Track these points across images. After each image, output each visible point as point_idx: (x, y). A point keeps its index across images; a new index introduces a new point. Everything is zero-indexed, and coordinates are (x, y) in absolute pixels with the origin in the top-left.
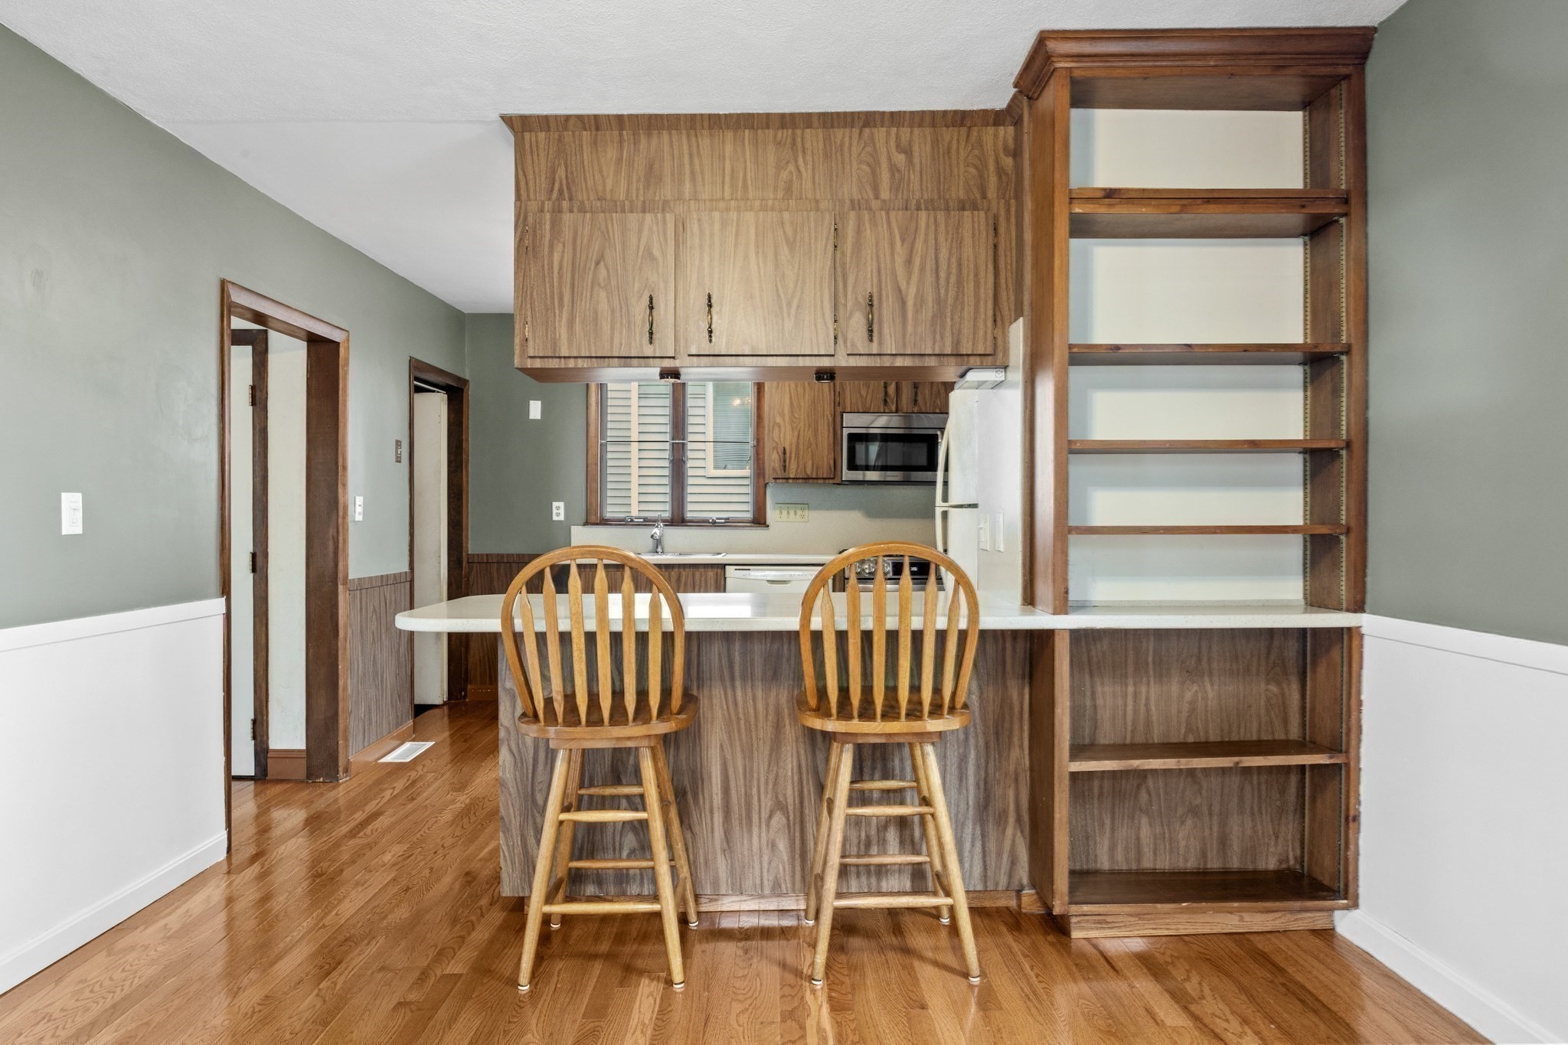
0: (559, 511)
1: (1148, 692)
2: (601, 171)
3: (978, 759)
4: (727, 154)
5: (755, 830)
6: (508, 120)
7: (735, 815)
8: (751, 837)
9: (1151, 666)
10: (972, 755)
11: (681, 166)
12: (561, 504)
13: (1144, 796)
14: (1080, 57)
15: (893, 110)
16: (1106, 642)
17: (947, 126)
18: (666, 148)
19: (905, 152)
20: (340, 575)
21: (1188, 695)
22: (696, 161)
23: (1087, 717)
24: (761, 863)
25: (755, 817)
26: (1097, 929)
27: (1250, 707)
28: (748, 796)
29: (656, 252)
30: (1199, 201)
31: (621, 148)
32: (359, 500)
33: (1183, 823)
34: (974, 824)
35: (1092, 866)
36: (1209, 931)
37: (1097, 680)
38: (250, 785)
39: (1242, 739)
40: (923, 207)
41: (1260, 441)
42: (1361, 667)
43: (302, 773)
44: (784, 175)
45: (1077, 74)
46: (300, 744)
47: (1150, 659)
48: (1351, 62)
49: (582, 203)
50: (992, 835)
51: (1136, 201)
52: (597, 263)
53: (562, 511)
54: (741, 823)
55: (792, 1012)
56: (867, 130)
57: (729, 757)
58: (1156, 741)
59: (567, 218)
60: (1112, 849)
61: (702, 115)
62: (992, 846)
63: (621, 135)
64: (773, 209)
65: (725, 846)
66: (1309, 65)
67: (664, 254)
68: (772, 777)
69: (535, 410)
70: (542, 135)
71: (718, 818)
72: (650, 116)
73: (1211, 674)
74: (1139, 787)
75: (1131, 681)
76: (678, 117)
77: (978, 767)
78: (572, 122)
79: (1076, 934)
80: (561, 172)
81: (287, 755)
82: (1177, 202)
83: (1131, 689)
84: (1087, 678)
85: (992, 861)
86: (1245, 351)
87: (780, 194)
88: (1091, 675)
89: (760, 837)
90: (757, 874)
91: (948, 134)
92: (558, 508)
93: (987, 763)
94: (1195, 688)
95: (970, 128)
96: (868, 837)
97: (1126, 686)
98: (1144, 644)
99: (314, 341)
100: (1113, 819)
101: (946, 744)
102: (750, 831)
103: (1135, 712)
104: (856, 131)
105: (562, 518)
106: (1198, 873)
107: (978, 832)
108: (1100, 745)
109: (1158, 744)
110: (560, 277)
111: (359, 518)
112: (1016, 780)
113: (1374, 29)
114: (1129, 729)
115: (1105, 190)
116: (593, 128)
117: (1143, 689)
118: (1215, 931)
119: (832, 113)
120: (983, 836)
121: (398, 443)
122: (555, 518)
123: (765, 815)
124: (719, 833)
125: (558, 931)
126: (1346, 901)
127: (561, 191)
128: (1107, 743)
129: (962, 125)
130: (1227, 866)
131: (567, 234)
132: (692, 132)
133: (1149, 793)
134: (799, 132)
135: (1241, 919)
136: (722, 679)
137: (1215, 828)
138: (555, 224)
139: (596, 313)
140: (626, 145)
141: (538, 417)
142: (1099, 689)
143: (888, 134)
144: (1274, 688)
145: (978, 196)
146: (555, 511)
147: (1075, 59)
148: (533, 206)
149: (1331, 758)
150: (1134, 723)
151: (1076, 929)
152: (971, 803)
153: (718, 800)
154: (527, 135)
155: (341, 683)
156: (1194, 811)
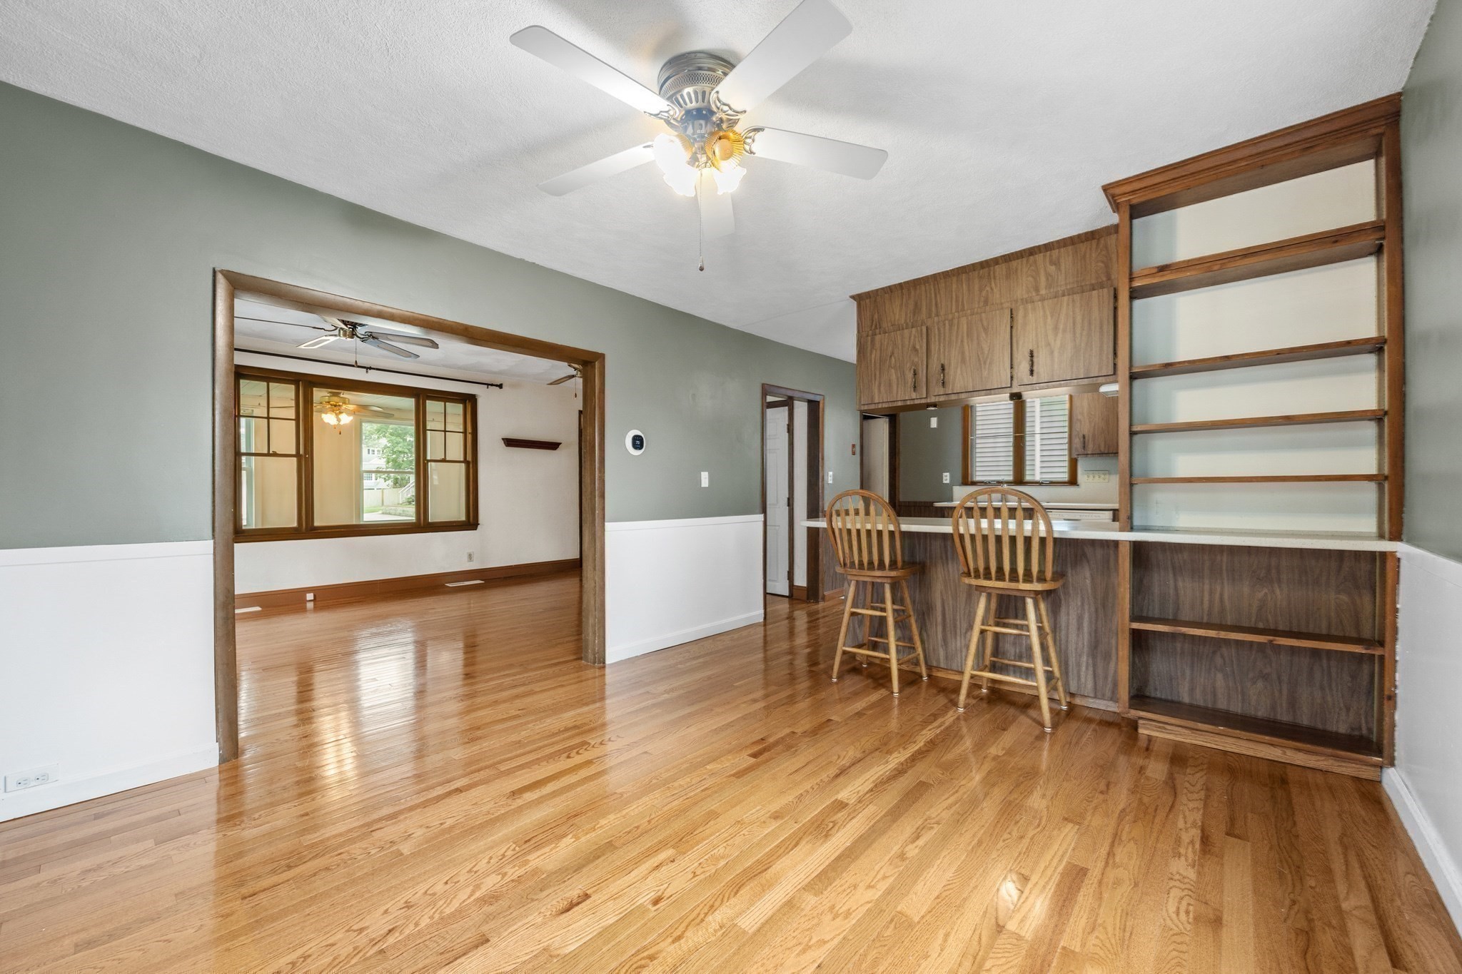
0: (947, 478)
1: (1222, 589)
2: (893, 311)
3: (1090, 619)
4: (954, 290)
5: (958, 638)
6: (853, 297)
7: (948, 629)
8: (956, 641)
9: (1224, 572)
10: (1086, 616)
11: (931, 300)
12: (948, 474)
13: (1219, 661)
14: (1133, 192)
15: (1045, 243)
16: (1186, 555)
17: (1082, 242)
18: (923, 293)
19: (1055, 264)
20: (820, 509)
21: (1260, 595)
22: (938, 296)
23: (1171, 601)
24: (961, 655)
25: (958, 631)
26: (1158, 731)
27: (1319, 609)
28: (955, 620)
29: (918, 347)
30: (1238, 258)
31: (902, 298)
32: (831, 473)
33: (1254, 683)
34: (1088, 657)
35: (1175, 698)
36: (1252, 754)
37: (1180, 579)
38: (787, 599)
39: (1311, 631)
40: (1066, 294)
41: (1293, 416)
42: (1397, 581)
43: (805, 597)
44: (984, 293)
45: (1134, 202)
46: (805, 584)
47: (1224, 568)
48: (1383, 123)
49: (885, 329)
50: (1100, 665)
51: (1183, 269)
52: (891, 356)
53: (948, 478)
54: (951, 633)
55: (936, 715)
56: (1031, 257)
57: (945, 598)
58: (1229, 624)
59: (878, 338)
60: (1192, 690)
61: (939, 273)
62: (1100, 671)
63: (902, 292)
64: (977, 313)
65: (943, 644)
66: (1337, 138)
67: (921, 347)
68: (967, 611)
69: (934, 423)
70: (868, 301)
71: (940, 629)
72: (914, 280)
73: (1279, 581)
74: (1214, 652)
75: (1207, 581)
76: (927, 277)
77: (1090, 622)
78: (879, 292)
79: (1141, 731)
80: (876, 316)
81: (800, 588)
82: (1218, 262)
83: (1207, 587)
84: (1171, 575)
85: (1100, 683)
86: (1278, 354)
87: (982, 304)
88: (1175, 575)
89: (961, 642)
90: (959, 661)
91: (1083, 247)
92: (946, 476)
93: (1097, 620)
94: (1266, 590)
95: (1099, 239)
96: (1020, 652)
97: (1203, 584)
98: (1219, 558)
99: (810, 402)
100: (1192, 670)
101: (1069, 607)
102: (956, 638)
103: (1211, 602)
104: (1025, 260)
105: (948, 482)
106: (1267, 721)
107: (1090, 661)
108: (1181, 621)
109: (1231, 626)
110: (875, 365)
111: (830, 482)
112: (1117, 634)
113: (1400, 94)
114: (1206, 612)
115: (1158, 267)
116: (889, 292)
117: (1219, 588)
118: (1258, 756)
119: (1008, 254)
120: (1095, 666)
121: (854, 446)
122: (945, 482)
123: (963, 631)
124: (940, 636)
125: (866, 668)
126: (1381, 759)
127: (876, 326)
128: (1187, 620)
129: (1093, 239)
130: (1297, 721)
131: (877, 345)
132: (936, 282)
133: (1222, 656)
134: (992, 268)
135: (1284, 753)
136: (942, 558)
137: (1285, 692)
138: (873, 341)
139: (890, 380)
140: (904, 297)
141: (935, 426)
142: (1180, 584)
143: (1045, 256)
144: (1344, 598)
145: (1104, 279)
146: (944, 478)
147: (1131, 194)
148: (864, 334)
149: (1366, 649)
150: (1211, 607)
151: (1142, 727)
152: (1085, 644)
153: (939, 619)
154: (862, 302)
155: (820, 558)
156: (1265, 677)
